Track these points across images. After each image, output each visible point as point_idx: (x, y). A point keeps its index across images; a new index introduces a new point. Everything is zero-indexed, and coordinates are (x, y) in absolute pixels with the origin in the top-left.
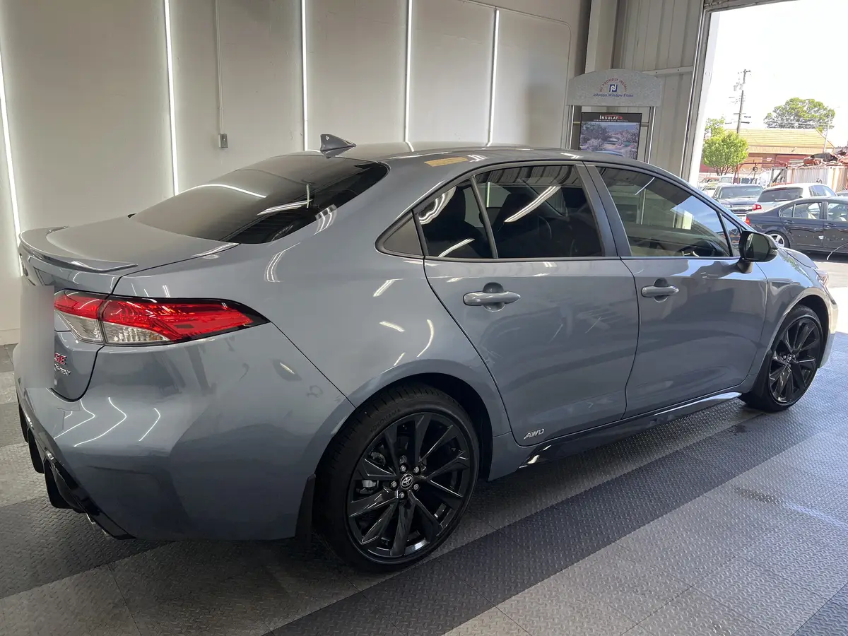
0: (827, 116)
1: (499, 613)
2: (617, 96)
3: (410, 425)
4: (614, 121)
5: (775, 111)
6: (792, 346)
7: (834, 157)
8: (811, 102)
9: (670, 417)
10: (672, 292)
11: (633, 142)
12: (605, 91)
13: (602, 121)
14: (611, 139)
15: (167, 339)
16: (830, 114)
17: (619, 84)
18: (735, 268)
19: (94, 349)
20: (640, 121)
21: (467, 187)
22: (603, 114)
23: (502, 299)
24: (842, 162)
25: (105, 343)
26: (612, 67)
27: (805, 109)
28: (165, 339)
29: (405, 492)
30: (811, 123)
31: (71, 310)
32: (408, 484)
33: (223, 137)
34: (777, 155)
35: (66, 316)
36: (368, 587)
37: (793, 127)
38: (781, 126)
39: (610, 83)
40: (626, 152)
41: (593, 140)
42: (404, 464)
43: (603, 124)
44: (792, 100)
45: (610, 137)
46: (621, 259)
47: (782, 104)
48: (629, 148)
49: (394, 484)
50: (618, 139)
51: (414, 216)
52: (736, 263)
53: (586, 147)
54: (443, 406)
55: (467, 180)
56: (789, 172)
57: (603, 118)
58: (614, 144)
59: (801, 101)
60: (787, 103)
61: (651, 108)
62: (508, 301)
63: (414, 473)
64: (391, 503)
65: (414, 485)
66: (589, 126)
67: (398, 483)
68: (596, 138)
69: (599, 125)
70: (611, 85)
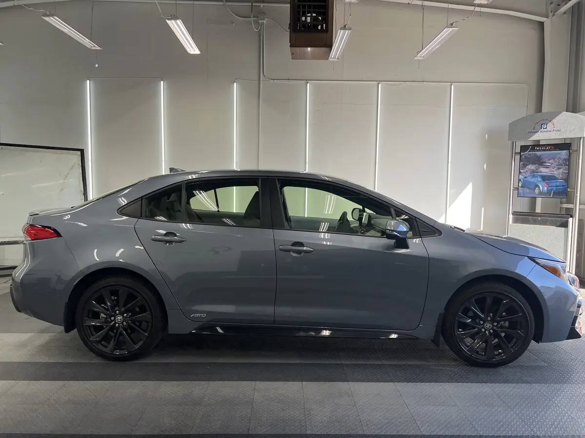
2: (547, 131)
4: (547, 150)
11: (565, 165)
12: (537, 129)
14: (546, 164)
17: (548, 123)
20: (570, 149)
23: (173, 240)
41: (530, 165)
46: (272, 229)
48: (561, 170)
50: (552, 164)
51: (142, 200)
53: (525, 171)
57: (538, 148)
61: (579, 139)
62: (177, 242)
63: (123, 316)
64: (107, 326)
65: (123, 322)
66: (527, 155)
67: (115, 319)
68: (533, 163)
69: (535, 154)
70: (541, 124)
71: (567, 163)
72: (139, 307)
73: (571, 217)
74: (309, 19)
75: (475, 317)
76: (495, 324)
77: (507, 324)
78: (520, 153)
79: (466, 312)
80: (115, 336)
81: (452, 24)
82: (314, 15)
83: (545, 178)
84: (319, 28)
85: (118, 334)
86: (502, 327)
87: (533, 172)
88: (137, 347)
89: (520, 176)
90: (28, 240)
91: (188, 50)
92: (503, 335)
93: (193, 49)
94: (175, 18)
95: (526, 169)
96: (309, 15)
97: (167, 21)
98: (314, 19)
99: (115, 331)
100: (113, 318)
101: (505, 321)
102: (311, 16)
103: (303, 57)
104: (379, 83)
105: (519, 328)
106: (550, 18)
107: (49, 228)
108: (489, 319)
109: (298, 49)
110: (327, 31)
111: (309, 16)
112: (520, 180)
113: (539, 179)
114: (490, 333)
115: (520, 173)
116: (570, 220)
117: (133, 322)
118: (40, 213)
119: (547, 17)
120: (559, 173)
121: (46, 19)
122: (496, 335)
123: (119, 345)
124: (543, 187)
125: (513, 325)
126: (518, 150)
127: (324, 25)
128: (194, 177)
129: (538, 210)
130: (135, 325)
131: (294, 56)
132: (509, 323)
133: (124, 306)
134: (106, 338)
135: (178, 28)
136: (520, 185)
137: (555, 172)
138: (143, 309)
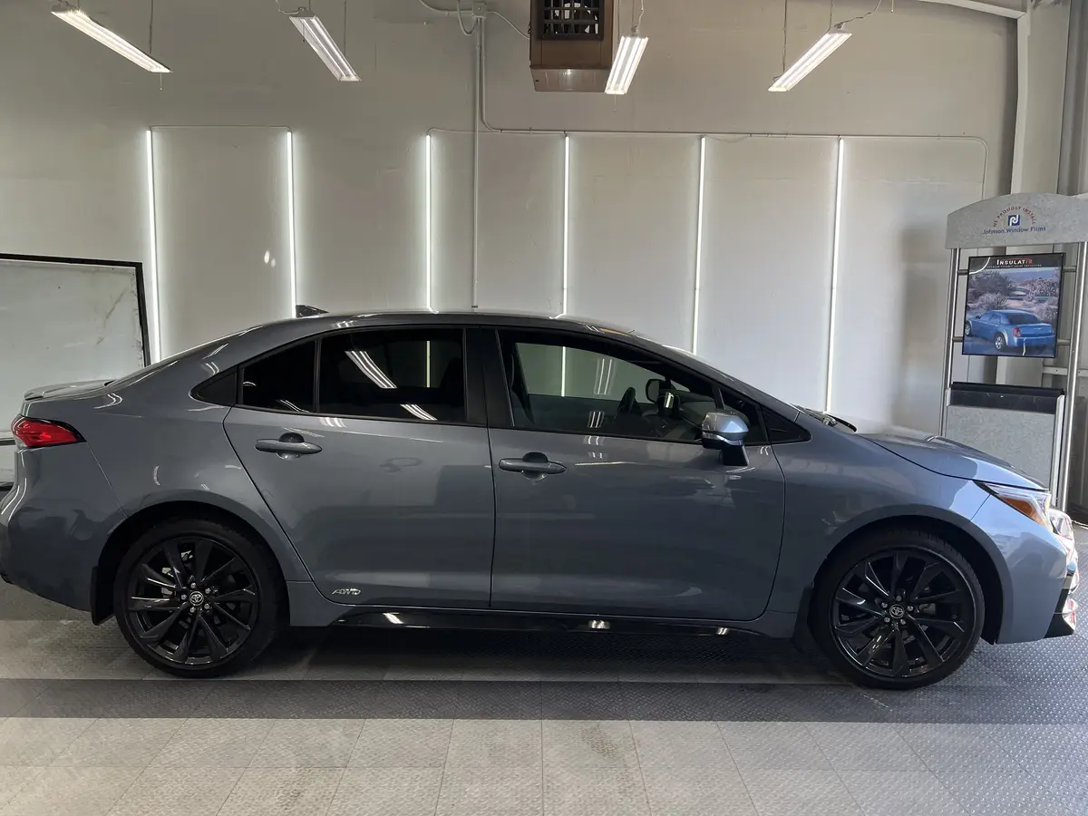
2: (1020, 230)
4: (1018, 266)
11: (1052, 295)
12: (1002, 225)
13: (1000, 266)
14: (1016, 293)
17: (1023, 215)
20: (1063, 265)
39: (1009, 213)
40: (1041, 310)
41: (987, 295)
43: (1002, 272)
45: (1015, 290)
48: (1045, 305)
50: (1027, 292)
51: (238, 371)
53: (977, 305)
57: (1001, 263)
58: (1021, 299)
61: (1081, 244)
63: (204, 593)
64: (174, 611)
65: (204, 604)
66: (981, 275)
67: (188, 598)
68: (992, 291)
69: (996, 274)
70: (1009, 217)
71: (1057, 291)
72: (236, 575)
73: (1063, 393)
74: (567, 14)
75: (872, 595)
76: (910, 608)
77: (932, 607)
78: (968, 271)
79: (855, 585)
80: (189, 630)
81: (839, 26)
82: (577, 5)
83: (1015, 320)
84: (587, 30)
85: (195, 625)
86: (922, 614)
87: (994, 308)
88: (229, 650)
89: (967, 315)
90: (23, 448)
91: (337, 75)
92: (924, 628)
93: (346, 73)
94: (306, 13)
95: (980, 302)
96: (568, 5)
97: (292, 19)
98: (577, 14)
99: (189, 620)
100: (184, 597)
101: (929, 602)
102: (571, 9)
103: (557, 86)
104: (702, 137)
105: (955, 617)
106: (1029, 11)
107: (62, 424)
108: (899, 598)
109: (546, 72)
110: (601, 37)
111: (567, 9)
112: (968, 323)
113: (1004, 321)
114: (900, 625)
115: (967, 308)
116: (1061, 399)
117: (223, 604)
118: (47, 395)
119: (1024, 10)
120: (1040, 310)
121: (61, 15)
122: (911, 628)
123: (196, 647)
124: (1010, 336)
125: (944, 612)
126: (964, 266)
127: (597, 26)
128: (347, 326)
129: (1001, 379)
130: (227, 609)
131: (539, 85)
132: (937, 607)
133: (206, 573)
134: (173, 635)
135: (313, 31)
136: (967, 332)
137: (1034, 309)
138: (242, 580)
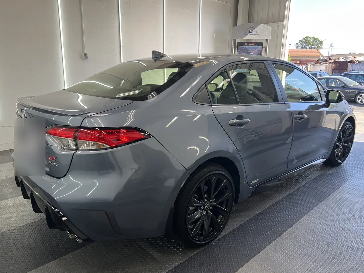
0: (320, 44)
1: (255, 262)
2: (253, 35)
3: (210, 180)
4: (252, 45)
5: (299, 42)
6: (343, 139)
7: (327, 60)
8: (314, 38)
9: (302, 171)
10: (304, 117)
11: (260, 54)
12: (248, 32)
13: (247, 45)
14: (250, 53)
15: (109, 147)
16: (321, 43)
18: (324, 106)
19: (71, 153)
20: (262, 46)
21: (225, 72)
22: (247, 42)
23: (243, 122)
24: (330, 62)
25: (77, 149)
26: (248, 23)
27: (311, 41)
28: (108, 146)
29: (207, 211)
30: (314, 46)
31: (54, 134)
32: (208, 207)
33: (86, 55)
34: (301, 60)
35: (53, 137)
36: (193, 255)
37: (307, 49)
38: (302, 48)
39: (249, 29)
42: (206, 198)
43: (247, 47)
44: (306, 37)
46: (285, 103)
47: (302, 39)
49: (202, 208)
50: (253, 53)
51: (206, 86)
52: (324, 104)
54: (222, 171)
55: (225, 69)
56: (309, 67)
57: (247, 44)
59: (309, 38)
60: (304, 38)
61: (267, 40)
62: (246, 123)
65: (210, 207)
66: (241, 48)
69: (245, 47)
70: (250, 30)
78: (237, 46)
